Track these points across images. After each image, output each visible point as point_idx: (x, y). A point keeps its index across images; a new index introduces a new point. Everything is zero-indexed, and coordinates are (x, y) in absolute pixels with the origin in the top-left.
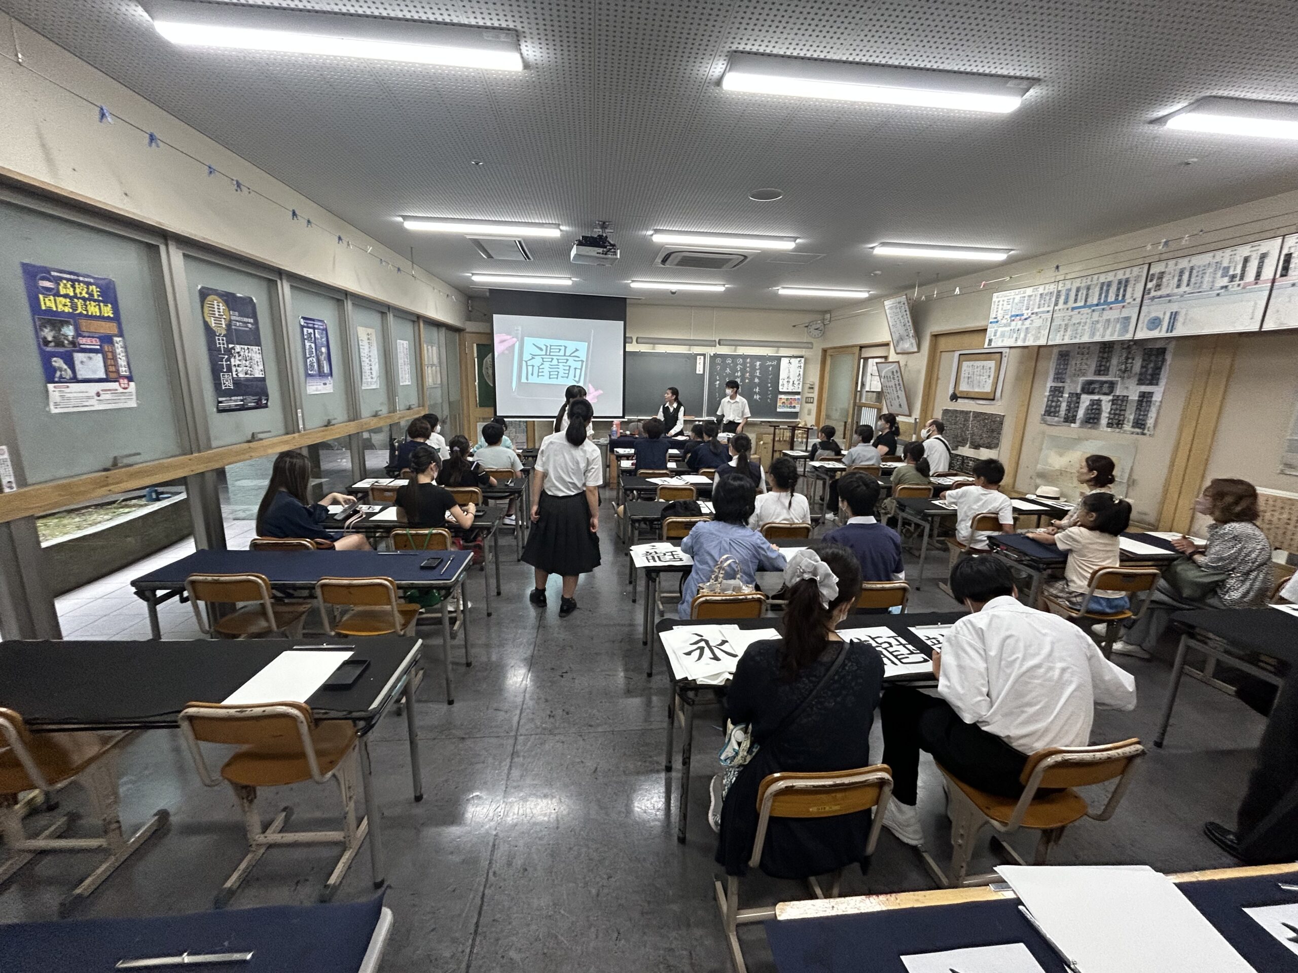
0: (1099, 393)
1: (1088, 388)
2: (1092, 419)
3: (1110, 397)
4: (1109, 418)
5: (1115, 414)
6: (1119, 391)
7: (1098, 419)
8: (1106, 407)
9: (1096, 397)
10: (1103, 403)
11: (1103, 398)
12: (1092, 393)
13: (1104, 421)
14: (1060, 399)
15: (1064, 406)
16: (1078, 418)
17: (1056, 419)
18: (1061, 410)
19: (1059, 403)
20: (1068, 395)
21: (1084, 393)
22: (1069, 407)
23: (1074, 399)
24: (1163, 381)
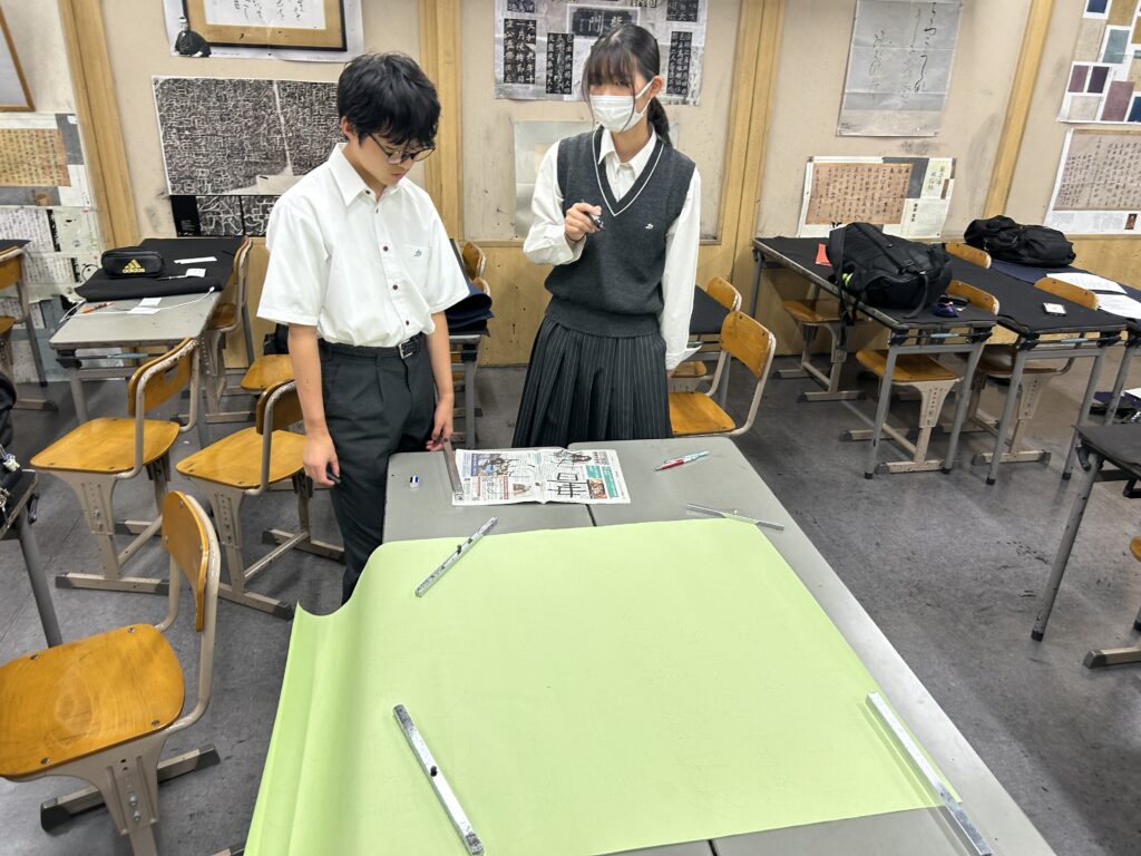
1: (585, 24)
12: (594, 33)
14: (532, 46)
15: (542, 61)
16: (574, 82)
17: (531, 87)
18: (537, 68)
19: (531, 54)
20: (545, 39)
21: (579, 34)
22: (554, 62)
23: (560, 46)
24: (703, 15)
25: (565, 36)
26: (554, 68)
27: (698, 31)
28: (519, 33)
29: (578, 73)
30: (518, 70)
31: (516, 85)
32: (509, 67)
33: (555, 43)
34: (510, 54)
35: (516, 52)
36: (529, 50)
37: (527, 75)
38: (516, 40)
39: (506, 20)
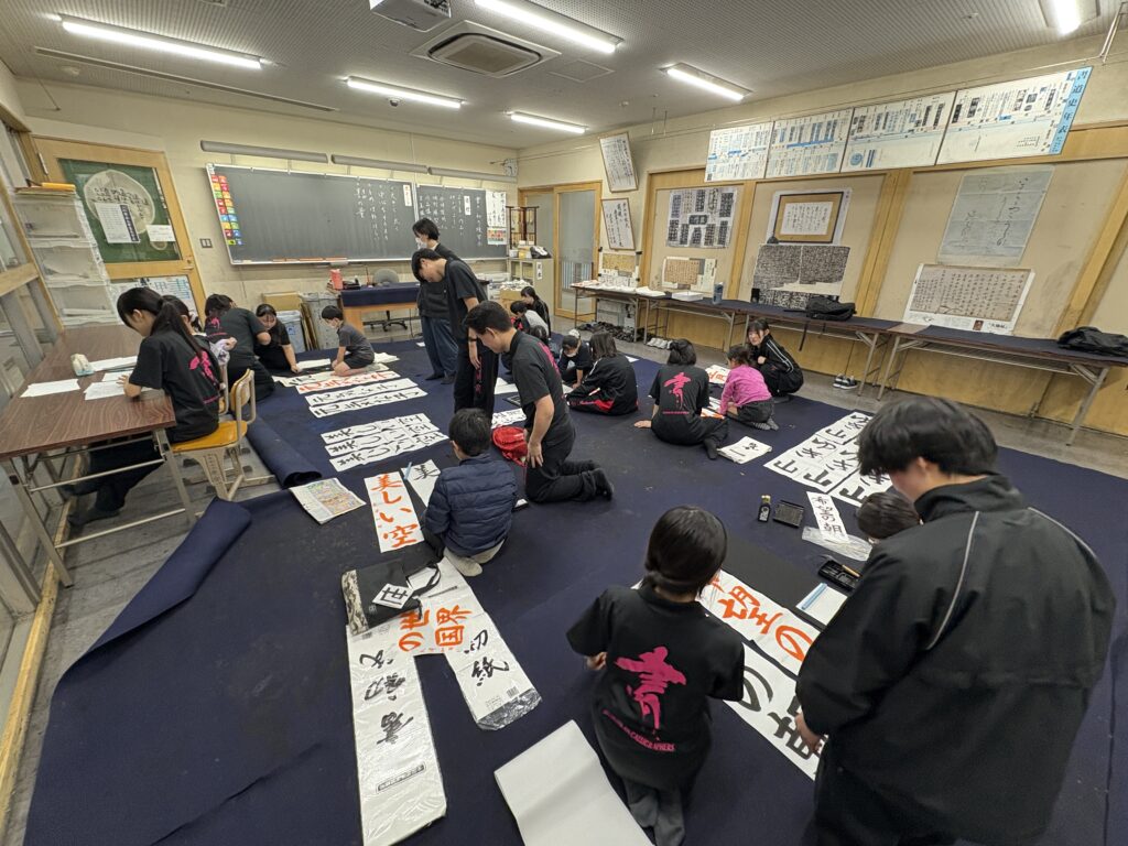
0: (699, 223)
1: (692, 220)
2: (696, 240)
3: (706, 226)
4: (707, 239)
5: (709, 236)
6: (710, 222)
7: (700, 240)
8: (704, 232)
9: (697, 226)
11: (701, 226)
12: (696, 223)
13: (703, 241)
14: (676, 229)
15: (679, 234)
16: (689, 241)
17: (676, 242)
19: (676, 231)
20: (681, 226)
21: (691, 224)
22: (683, 234)
24: (732, 214)
25: (687, 225)
27: (730, 220)
28: (674, 224)
29: (690, 238)
30: (672, 237)
31: (673, 242)
33: (684, 228)
34: (671, 232)
37: (675, 238)
38: (672, 227)
39: (671, 220)
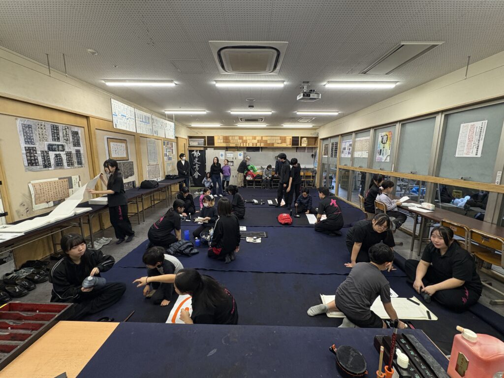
0: (58, 150)
1: (51, 148)
2: (59, 163)
3: (65, 153)
4: (67, 162)
5: (69, 160)
6: (67, 149)
7: (62, 163)
8: (64, 157)
9: (58, 153)
10: (62, 155)
11: (61, 153)
12: (55, 151)
13: (65, 164)
14: (36, 155)
15: (40, 159)
16: (52, 164)
17: (38, 167)
18: (39, 161)
19: (36, 157)
20: (40, 152)
21: (50, 151)
22: (44, 159)
23: (45, 154)
24: (81, 145)
25: (46, 151)
26: (45, 161)
27: (82, 149)
28: (31, 151)
29: (52, 161)
30: (32, 162)
31: (33, 167)
32: (29, 162)
33: (43, 154)
34: (29, 158)
35: (31, 157)
36: (35, 156)
37: (36, 163)
38: (30, 153)
39: (25, 147)
